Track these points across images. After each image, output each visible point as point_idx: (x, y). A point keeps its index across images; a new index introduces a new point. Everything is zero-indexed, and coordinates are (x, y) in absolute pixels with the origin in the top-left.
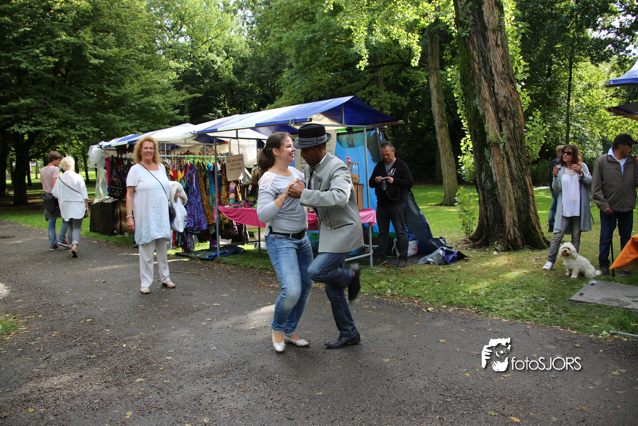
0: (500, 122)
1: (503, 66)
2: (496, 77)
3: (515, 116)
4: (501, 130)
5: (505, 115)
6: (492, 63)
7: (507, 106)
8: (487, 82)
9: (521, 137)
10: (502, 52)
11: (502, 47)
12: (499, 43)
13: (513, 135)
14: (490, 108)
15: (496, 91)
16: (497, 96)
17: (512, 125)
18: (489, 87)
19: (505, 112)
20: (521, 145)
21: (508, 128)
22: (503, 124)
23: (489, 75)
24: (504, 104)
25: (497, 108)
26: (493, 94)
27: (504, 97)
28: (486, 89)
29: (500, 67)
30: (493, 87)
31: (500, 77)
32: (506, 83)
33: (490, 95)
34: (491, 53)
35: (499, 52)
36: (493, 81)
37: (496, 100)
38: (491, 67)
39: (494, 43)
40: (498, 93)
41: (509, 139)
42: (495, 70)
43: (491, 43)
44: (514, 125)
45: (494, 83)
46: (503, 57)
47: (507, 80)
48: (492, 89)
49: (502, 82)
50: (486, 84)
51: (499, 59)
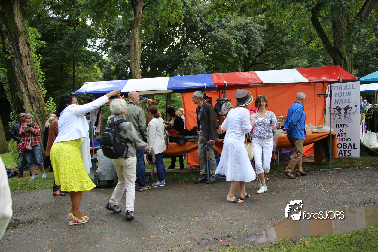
0: (32, 103)
1: (32, 75)
2: (28, 81)
3: (39, 100)
4: (32, 108)
5: (34, 100)
6: (26, 73)
7: (35, 95)
8: (23, 83)
9: (43, 111)
10: (31, 68)
11: (31, 65)
12: (29, 63)
13: (39, 110)
14: (26, 97)
15: (29, 88)
16: (29, 91)
17: (38, 105)
18: (25, 86)
19: (34, 98)
20: (44, 115)
21: (36, 107)
22: (33, 104)
23: (24, 80)
24: (33, 95)
25: (30, 97)
26: (27, 89)
27: (33, 91)
28: (23, 87)
29: (30, 76)
30: (27, 86)
31: (30, 81)
32: (33, 84)
33: (25, 90)
34: (25, 68)
35: (29, 68)
36: (27, 83)
37: (29, 92)
38: (25, 76)
39: (26, 63)
40: (30, 89)
41: (37, 112)
42: (28, 77)
43: (25, 63)
44: (39, 105)
45: (27, 84)
46: (31, 71)
47: (34, 82)
48: (26, 87)
49: (32, 83)
50: (23, 84)
51: (29, 72)
